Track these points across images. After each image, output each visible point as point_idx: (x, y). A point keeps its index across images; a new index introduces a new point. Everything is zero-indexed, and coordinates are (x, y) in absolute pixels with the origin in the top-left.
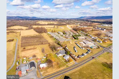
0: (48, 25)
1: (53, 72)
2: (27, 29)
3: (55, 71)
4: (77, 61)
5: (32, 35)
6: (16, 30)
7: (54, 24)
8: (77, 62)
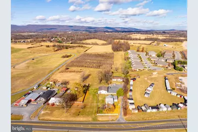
0: (145, 39)
1: (59, 119)
2: (103, 44)
3: (63, 119)
4: (127, 116)
5: (100, 53)
6: (89, 44)
7: (159, 39)
8: (124, 119)
